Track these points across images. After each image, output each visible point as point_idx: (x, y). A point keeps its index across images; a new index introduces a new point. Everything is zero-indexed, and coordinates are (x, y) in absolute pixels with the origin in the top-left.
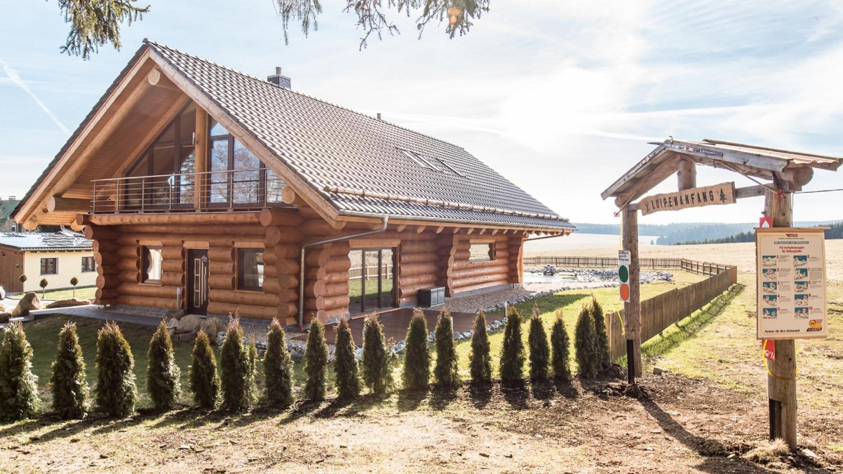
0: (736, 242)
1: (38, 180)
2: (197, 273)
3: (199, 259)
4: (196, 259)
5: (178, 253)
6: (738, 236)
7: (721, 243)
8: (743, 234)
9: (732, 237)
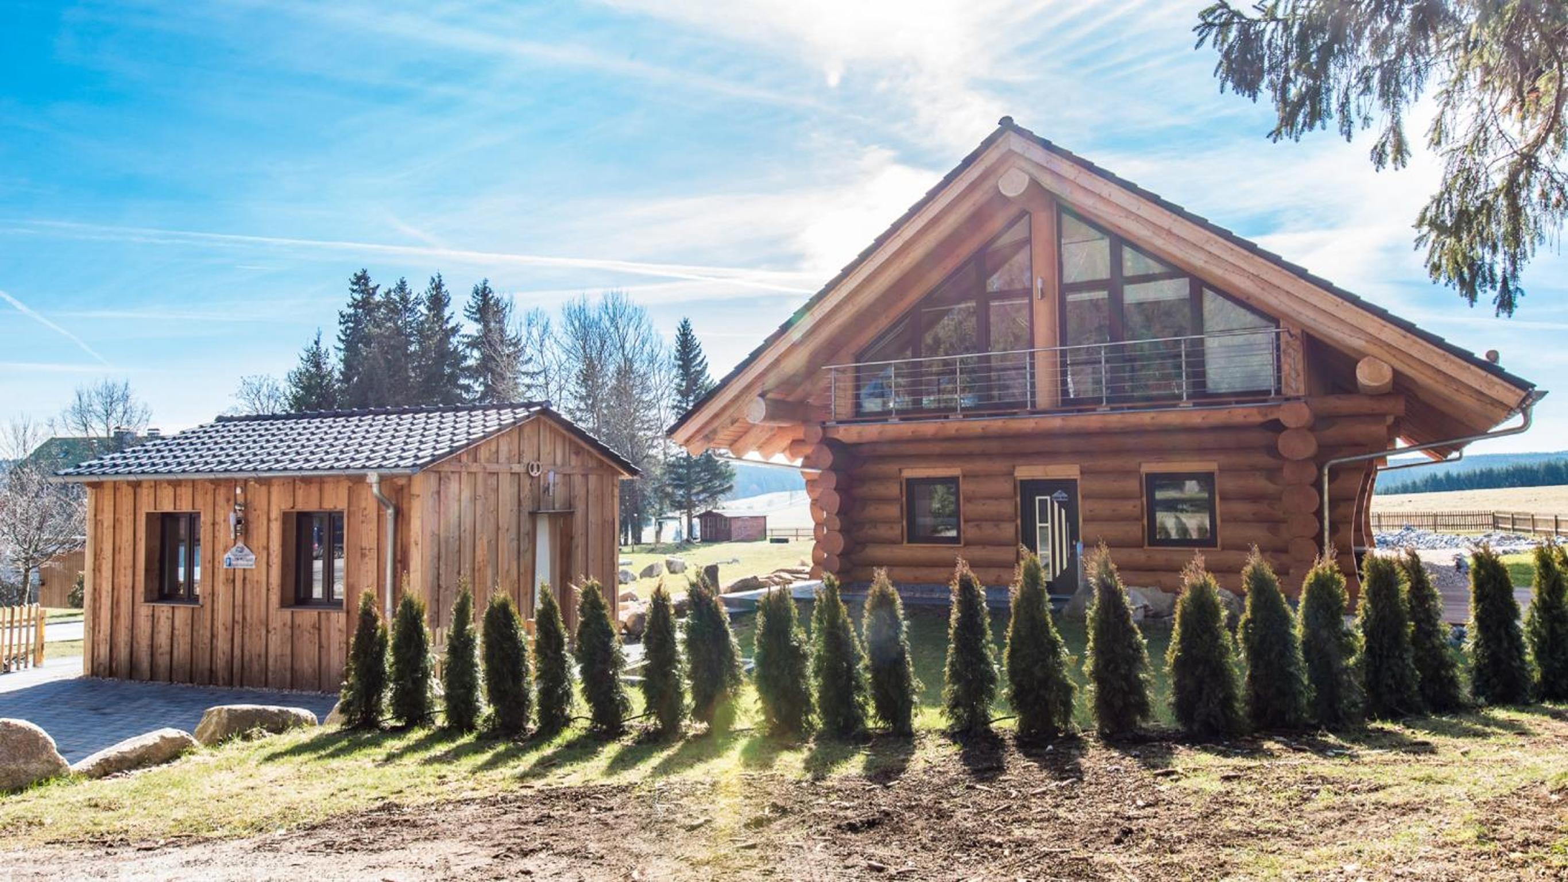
0: (1422, 491)
1: (736, 368)
2: (1044, 520)
3: (1048, 498)
4: (1037, 498)
5: (1007, 487)
6: (1427, 481)
7: (1391, 493)
8: (1435, 476)
9: (1414, 483)
